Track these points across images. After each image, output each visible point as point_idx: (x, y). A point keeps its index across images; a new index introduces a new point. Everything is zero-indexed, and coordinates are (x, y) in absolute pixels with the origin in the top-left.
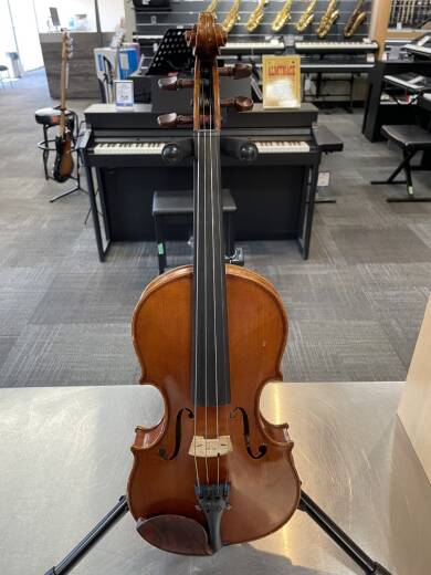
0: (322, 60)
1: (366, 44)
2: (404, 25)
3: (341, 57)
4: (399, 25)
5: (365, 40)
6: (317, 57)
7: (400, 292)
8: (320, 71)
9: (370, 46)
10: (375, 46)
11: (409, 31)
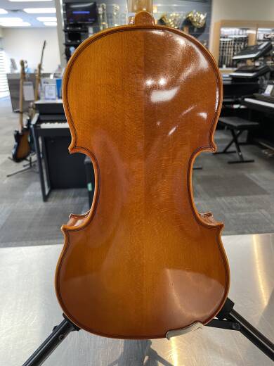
2: (227, 67)
7: (247, 213)
11: (230, 69)
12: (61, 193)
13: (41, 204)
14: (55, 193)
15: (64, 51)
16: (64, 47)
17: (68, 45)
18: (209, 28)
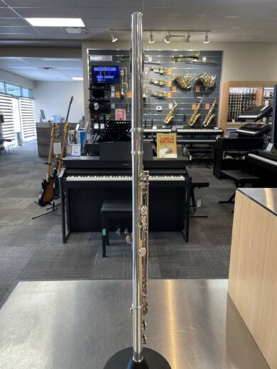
0: (192, 138)
1: (216, 130)
2: (236, 121)
3: (202, 136)
4: (233, 121)
5: (215, 128)
6: (189, 136)
8: (191, 143)
9: (218, 131)
10: (221, 131)
11: (239, 123)
12: (79, 235)
13: (61, 245)
14: (73, 235)
15: (88, 106)
16: (89, 103)
17: (92, 101)
18: (219, 88)
